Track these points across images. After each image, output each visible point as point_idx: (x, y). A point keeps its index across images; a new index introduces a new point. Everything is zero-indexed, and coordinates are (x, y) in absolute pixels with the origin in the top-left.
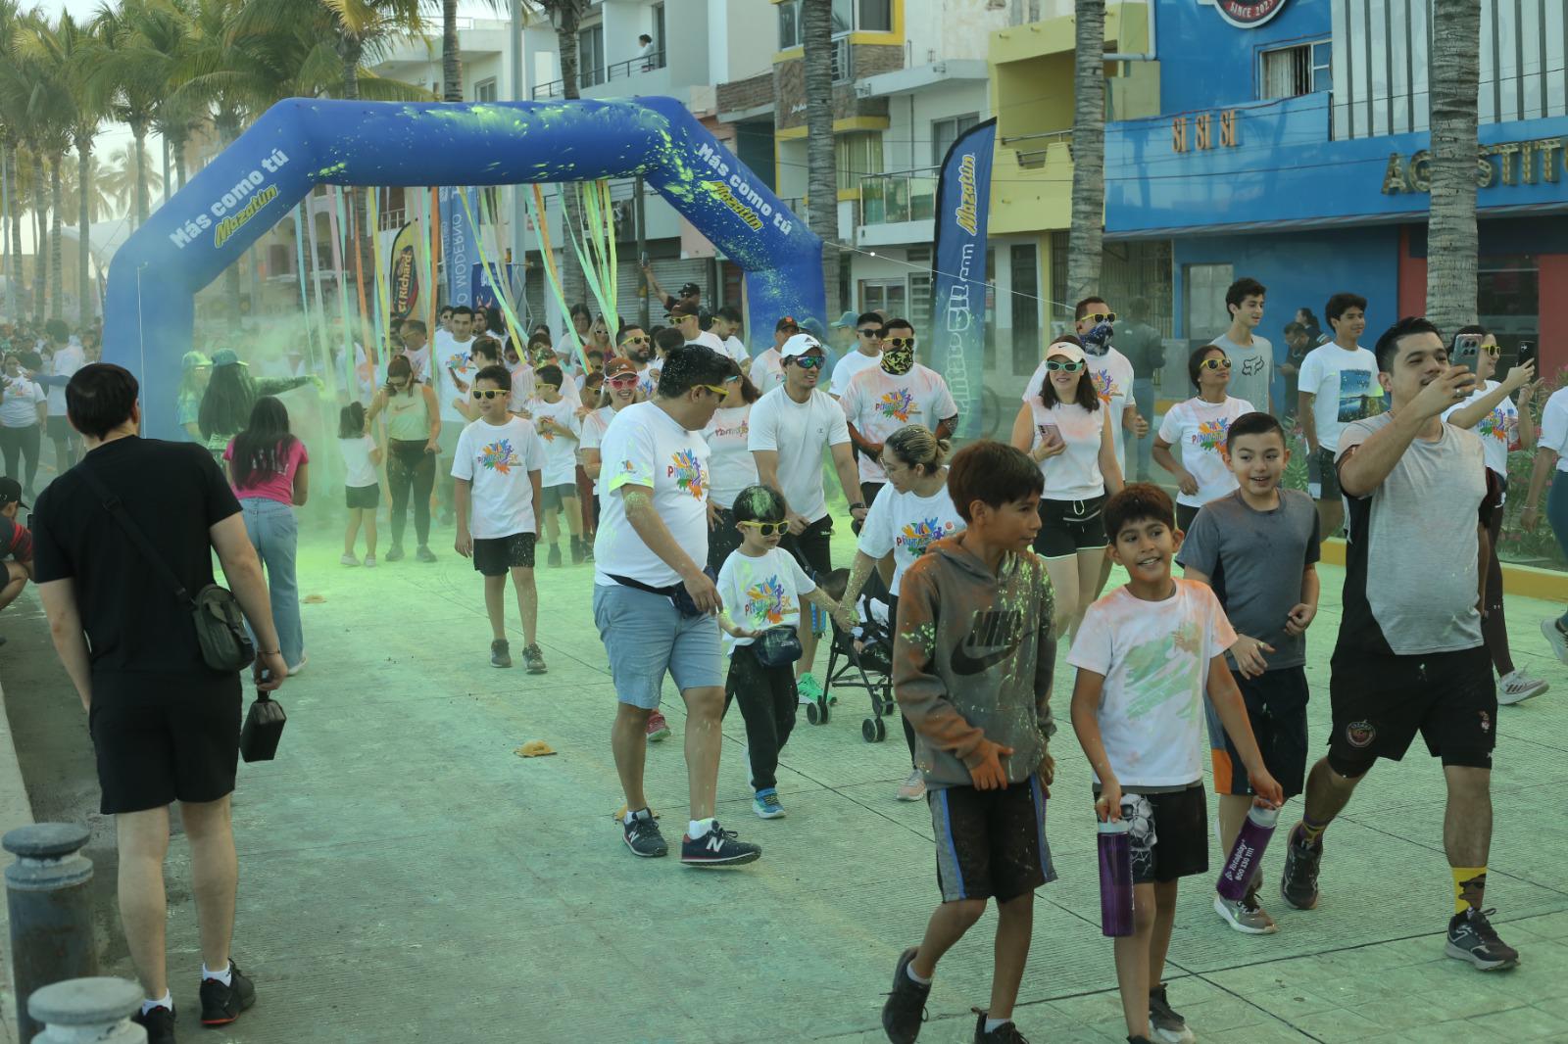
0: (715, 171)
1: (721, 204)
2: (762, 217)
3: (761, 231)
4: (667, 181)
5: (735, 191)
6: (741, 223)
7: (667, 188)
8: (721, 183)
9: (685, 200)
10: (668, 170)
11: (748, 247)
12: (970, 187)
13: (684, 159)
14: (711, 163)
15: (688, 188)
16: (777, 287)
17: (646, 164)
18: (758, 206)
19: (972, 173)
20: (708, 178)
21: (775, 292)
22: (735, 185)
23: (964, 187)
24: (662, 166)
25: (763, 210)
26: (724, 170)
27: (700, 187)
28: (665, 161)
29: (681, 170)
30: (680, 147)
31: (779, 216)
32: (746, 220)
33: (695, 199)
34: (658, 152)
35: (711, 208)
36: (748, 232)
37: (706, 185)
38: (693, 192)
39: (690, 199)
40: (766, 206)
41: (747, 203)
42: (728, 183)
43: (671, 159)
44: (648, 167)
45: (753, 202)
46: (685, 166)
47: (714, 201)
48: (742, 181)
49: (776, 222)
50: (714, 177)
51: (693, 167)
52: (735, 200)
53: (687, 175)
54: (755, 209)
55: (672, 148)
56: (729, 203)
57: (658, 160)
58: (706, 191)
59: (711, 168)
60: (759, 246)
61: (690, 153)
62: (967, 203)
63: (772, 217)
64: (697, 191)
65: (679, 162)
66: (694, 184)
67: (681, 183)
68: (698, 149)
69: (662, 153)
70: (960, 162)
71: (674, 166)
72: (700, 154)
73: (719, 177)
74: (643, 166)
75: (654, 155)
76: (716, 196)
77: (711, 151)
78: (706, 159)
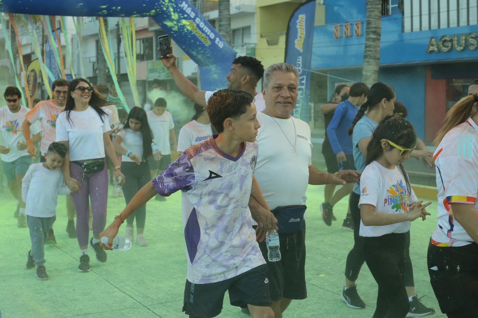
0: (188, 15)
1: (191, 32)
2: (210, 39)
3: (210, 46)
4: (165, 19)
5: (198, 26)
6: (200, 42)
7: (165, 23)
8: (191, 21)
9: (174, 29)
10: (166, 14)
11: (203, 54)
12: (302, 30)
13: (174, 8)
14: (187, 11)
15: (175, 23)
16: (216, 73)
17: (156, 10)
18: (208, 34)
19: (304, 24)
20: (185, 18)
21: (215, 76)
22: (198, 23)
23: (299, 30)
24: (163, 11)
25: (210, 36)
26: (193, 15)
27: (181, 23)
28: (165, 9)
29: (173, 14)
30: (172, 2)
31: (218, 40)
32: (202, 40)
33: (178, 29)
34: (162, 4)
35: (186, 33)
36: (203, 46)
37: (184, 22)
38: (178, 25)
39: (176, 29)
40: (212, 34)
41: (203, 32)
42: (194, 21)
43: (168, 8)
44: (156, 11)
45: (206, 32)
46: (174, 12)
47: (188, 30)
48: (201, 21)
49: (216, 42)
50: (188, 18)
51: (178, 13)
52: (198, 30)
53: (175, 16)
54: (207, 35)
55: (169, 3)
56: (195, 31)
57: (161, 8)
58: (184, 25)
59: (187, 14)
60: (208, 53)
61: (177, 5)
62: (300, 37)
63: (215, 39)
64: (180, 25)
65: (171, 10)
66: (178, 21)
67: (172, 20)
68: (181, 4)
69: (164, 5)
70: (297, 18)
71: (169, 12)
72: (182, 6)
73: (190, 18)
74: (154, 11)
75: (160, 5)
76: (189, 28)
77: (187, 5)
78: (184, 9)
